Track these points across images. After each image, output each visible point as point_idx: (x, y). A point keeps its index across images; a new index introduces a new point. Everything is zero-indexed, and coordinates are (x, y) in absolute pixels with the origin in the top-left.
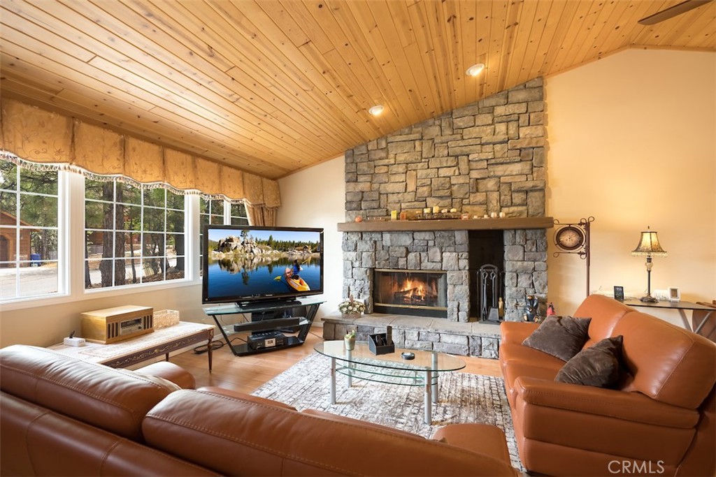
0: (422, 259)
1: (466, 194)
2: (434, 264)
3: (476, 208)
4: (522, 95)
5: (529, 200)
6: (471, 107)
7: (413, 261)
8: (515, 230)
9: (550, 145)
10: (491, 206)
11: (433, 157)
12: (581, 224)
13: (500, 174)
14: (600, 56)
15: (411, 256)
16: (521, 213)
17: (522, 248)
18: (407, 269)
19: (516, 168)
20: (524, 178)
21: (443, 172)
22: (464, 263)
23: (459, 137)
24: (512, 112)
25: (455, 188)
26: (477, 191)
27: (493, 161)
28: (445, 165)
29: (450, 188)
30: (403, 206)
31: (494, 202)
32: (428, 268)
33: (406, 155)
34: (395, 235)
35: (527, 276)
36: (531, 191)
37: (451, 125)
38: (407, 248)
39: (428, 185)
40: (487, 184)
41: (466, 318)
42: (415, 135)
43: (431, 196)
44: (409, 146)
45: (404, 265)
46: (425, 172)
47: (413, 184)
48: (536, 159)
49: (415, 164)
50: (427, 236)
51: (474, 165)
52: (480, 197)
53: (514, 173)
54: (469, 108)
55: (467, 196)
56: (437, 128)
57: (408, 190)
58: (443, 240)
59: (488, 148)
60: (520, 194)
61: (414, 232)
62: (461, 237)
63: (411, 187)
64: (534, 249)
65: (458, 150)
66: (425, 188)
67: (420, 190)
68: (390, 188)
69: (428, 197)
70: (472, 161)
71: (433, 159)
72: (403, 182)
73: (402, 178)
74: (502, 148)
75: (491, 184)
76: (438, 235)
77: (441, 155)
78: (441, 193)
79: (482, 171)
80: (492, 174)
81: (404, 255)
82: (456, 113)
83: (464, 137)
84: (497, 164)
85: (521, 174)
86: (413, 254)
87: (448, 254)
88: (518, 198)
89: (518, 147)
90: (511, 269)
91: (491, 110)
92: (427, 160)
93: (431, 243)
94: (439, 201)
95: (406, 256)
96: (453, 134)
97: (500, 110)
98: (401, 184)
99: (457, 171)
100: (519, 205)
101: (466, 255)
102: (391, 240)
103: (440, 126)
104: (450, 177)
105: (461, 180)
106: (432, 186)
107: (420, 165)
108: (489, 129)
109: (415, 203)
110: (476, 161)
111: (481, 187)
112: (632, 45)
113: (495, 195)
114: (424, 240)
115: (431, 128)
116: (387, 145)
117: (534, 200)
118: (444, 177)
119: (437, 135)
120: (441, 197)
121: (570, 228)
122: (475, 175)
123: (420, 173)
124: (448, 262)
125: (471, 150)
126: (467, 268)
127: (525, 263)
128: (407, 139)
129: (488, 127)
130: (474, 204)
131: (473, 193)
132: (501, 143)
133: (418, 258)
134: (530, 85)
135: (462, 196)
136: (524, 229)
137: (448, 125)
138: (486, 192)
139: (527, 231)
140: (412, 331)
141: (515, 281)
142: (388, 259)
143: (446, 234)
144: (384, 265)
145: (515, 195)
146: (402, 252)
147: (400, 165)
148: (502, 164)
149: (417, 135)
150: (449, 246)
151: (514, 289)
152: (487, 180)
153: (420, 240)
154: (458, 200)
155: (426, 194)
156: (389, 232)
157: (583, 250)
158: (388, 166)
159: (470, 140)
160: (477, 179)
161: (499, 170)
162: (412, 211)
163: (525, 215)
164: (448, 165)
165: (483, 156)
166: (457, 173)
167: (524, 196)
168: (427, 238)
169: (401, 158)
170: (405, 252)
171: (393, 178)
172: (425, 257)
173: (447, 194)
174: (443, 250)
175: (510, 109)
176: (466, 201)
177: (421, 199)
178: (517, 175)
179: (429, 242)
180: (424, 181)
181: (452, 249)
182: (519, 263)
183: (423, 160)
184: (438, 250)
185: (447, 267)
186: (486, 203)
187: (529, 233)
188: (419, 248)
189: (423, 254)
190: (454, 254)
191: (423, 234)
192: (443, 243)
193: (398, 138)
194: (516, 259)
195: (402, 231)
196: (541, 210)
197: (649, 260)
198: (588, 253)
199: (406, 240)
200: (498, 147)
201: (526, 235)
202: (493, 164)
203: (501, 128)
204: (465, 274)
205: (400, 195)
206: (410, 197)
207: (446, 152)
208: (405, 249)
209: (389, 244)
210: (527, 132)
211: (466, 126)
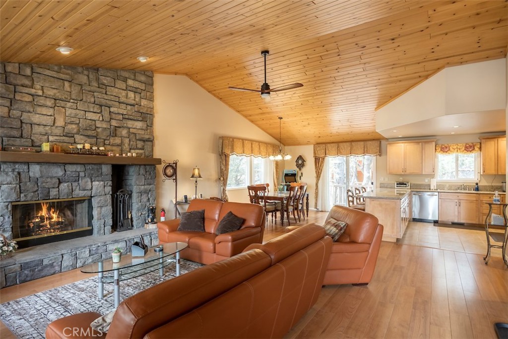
0: (74, 188)
1: (108, 136)
2: (86, 191)
3: (114, 148)
4: (143, 78)
5: (146, 146)
6: (113, 72)
7: (66, 191)
8: (140, 165)
9: (155, 115)
10: (125, 147)
11: (81, 100)
12: (174, 163)
13: (130, 126)
14: (176, 74)
15: (64, 186)
16: (141, 154)
17: (143, 176)
18: (59, 199)
19: (139, 125)
20: (143, 132)
21: (90, 116)
22: (109, 189)
23: (104, 91)
24: (137, 87)
25: (99, 130)
26: (116, 136)
27: (127, 117)
28: (92, 110)
29: (95, 130)
30: (51, 138)
31: (126, 145)
32: (80, 196)
33: (55, 91)
34: (44, 167)
35: (146, 195)
36: (147, 141)
37: (98, 80)
38: (59, 179)
39: (76, 124)
40: (121, 132)
41: (111, 230)
42: (66, 76)
43: (78, 133)
44: (58, 84)
45: (56, 195)
46: (74, 111)
47: (62, 120)
48: (149, 121)
49: (65, 103)
50: (79, 168)
51: (114, 116)
52: (118, 141)
53: (138, 128)
54: (110, 72)
55: (108, 138)
56: (86, 77)
57: (56, 125)
58: (92, 172)
59: (123, 106)
60: (141, 142)
61: (66, 164)
62: (107, 170)
63: (60, 122)
64: (150, 178)
65: (104, 102)
66: (74, 126)
67: (70, 127)
68: (36, 119)
69: (76, 134)
70: (112, 112)
71: (81, 102)
72: (51, 116)
73: (51, 112)
74: (131, 109)
75: (124, 132)
76: (88, 167)
77: (89, 101)
78: (90, 133)
79: (119, 121)
80: (125, 125)
81: (57, 186)
82: (101, 72)
83: (107, 93)
84: (128, 119)
85: (142, 129)
86: (66, 184)
87: (97, 183)
88: (140, 144)
89: (141, 111)
90: (138, 191)
91: (125, 80)
92: (76, 102)
93: (82, 174)
94: (87, 139)
95: (58, 187)
96: (99, 87)
97: (130, 82)
98: (49, 117)
99: (101, 117)
100: (140, 149)
101: (110, 183)
102: (41, 171)
103: (88, 76)
104: (95, 121)
105: (104, 126)
106: (80, 125)
107: (69, 105)
108: (124, 93)
109: (64, 138)
110: (115, 113)
111: (118, 133)
112: (186, 74)
113: (127, 141)
114: (76, 171)
115: (81, 76)
116: (32, 74)
117: (148, 146)
118: (90, 120)
119: (85, 83)
120: (88, 136)
121: (169, 166)
122: (114, 123)
123: (69, 112)
124: (97, 189)
125: (113, 104)
126: (111, 193)
127: (146, 186)
128: (58, 77)
129: (123, 92)
130: (113, 145)
131: (112, 136)
132: (131, 105)
133: (71, 188)
134: (148, 74)
135: (105, 138)
136: (145, 165)
137: (95, 78)
138: (121, 137)
139: (147, 166)
140: (83, 250)
141: (140, 198)
142: (37, 190)
143: (95, 167)
144: (32, 197)
145: (138, 142)
146: (55, 183)
147: (48, 99)
148: (131, 119)
149: (68, 76)
150: (98, 176)
151: (140, 204)
152: (122, 129)
153: (72, 172)
154: (102, 140)
155: (75, 131)
156: (38, 163)
157: (174, 178)
158: (32, 95)
159: (112, 97)
160: (116, 127)
161: (130, 124)
162: (61, 144)
163: (143, 156)
164: (95, 111)
165: (121, 111)
166: (101, 119)
167: (143, 144)
168: (78, 170)
169: (51, 92)
170: (58, 183)
171: (39, 110)
172: (77, 186)
173: (94, 135)
174: (93, 180)
175: (137, 84)
176: (107, 142)
177: (70, 135)
178: (139, 129)
179: (80, 173)
180: (73, 119)
181: (100, 178)
182: (143, 187)
183: (72, 101)
184: (89, 180)
185: (96, 193)
186: (121, 145)
187: (148, 168)
188: (71, 178)
189: (75, 184)
190: (102, 183)
191: (75, 166)
192: (92, 174)
193: (48, 72)
194: (141, 184)
195: (53, 163)
196: (151, 154)
197: (196, 182)
198: (176, 179)
199: (58, 172)
200: (129, 107)
201: (146, 169)
202: (126, 118)
203: (131, 95)
204: (109, 198)
205: (47, 128)
206: (58, 131)
207: (92, 100)
208: (57, 180)
209: (38, 175)
210: (146, 103)
211: (109, 85)
